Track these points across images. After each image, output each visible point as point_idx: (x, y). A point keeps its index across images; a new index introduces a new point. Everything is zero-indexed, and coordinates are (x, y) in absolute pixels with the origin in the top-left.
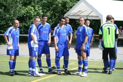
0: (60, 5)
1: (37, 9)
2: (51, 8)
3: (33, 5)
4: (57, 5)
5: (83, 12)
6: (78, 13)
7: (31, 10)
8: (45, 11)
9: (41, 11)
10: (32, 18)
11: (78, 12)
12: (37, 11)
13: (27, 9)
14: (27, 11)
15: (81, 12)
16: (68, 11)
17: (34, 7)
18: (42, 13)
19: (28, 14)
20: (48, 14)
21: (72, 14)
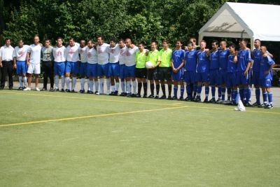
0: (192, 13)
1: (152, 20)
2: (179, 18)
3: (146, 12)
4: (188, 13)
5: (231, 26)
6: (224, 28)
7: (142, 21)
8: (167, 22)
9: (159, 23)
10: (143, 35)
11: (223, 26)
12: (151, 23)
13: (135, 20)
14: (135, 24)
15: (227, 26)
16: (205, 23)
17: (147, 16)
18: (162, 27)
19: (136, 29)
20: (172, 28)
21: (212, 30)
